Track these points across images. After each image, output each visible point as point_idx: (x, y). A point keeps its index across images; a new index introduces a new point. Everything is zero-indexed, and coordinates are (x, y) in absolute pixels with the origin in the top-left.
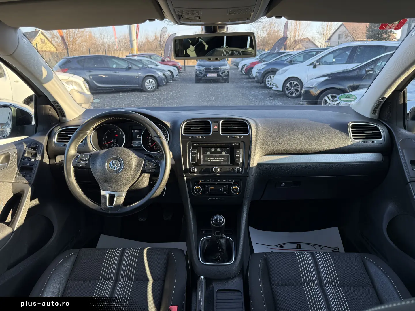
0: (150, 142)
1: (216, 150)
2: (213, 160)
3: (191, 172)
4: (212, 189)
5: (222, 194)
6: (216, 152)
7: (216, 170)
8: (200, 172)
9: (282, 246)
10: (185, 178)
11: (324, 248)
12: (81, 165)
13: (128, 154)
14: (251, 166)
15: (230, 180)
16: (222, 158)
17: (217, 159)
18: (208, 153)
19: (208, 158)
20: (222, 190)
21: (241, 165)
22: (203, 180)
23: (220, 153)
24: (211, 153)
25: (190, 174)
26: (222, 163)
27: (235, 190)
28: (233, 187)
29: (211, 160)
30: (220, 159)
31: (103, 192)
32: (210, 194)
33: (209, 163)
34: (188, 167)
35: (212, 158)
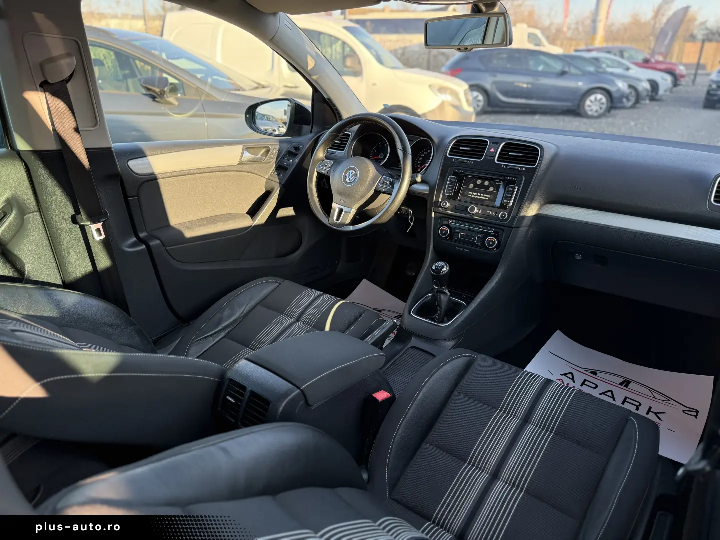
0: (419, 164)
1: (483, 184)
2: (475, 196)
3: (441, 207)
4: (463, 235)
5: (474, 245)
6: (482, 186)
7: (473, 209)
8: (454, 209)
9: (595, 374)
10: (433, 214)
11: (672, 402)
12: (323, 172)
13: (368, 167)
14: (523, 214)
15: (489, 229)
16: (487, 196)
17: (480, 196)
18: (472, 186)
19: (470, 193)
20: (474, 240)
21: (508, 210)
22: (454, 221)
23: (488, 187)
24: (476, 186)
25: (440, 209)
26: (485, 203)
27: (491, 243)
28: (490, 238)
29: (473, 196)
30: (484, 197)
31: (334, 205)
32: (458, 241)
33: (469, 200)
34: (440, 200)
35: (474, 194)
